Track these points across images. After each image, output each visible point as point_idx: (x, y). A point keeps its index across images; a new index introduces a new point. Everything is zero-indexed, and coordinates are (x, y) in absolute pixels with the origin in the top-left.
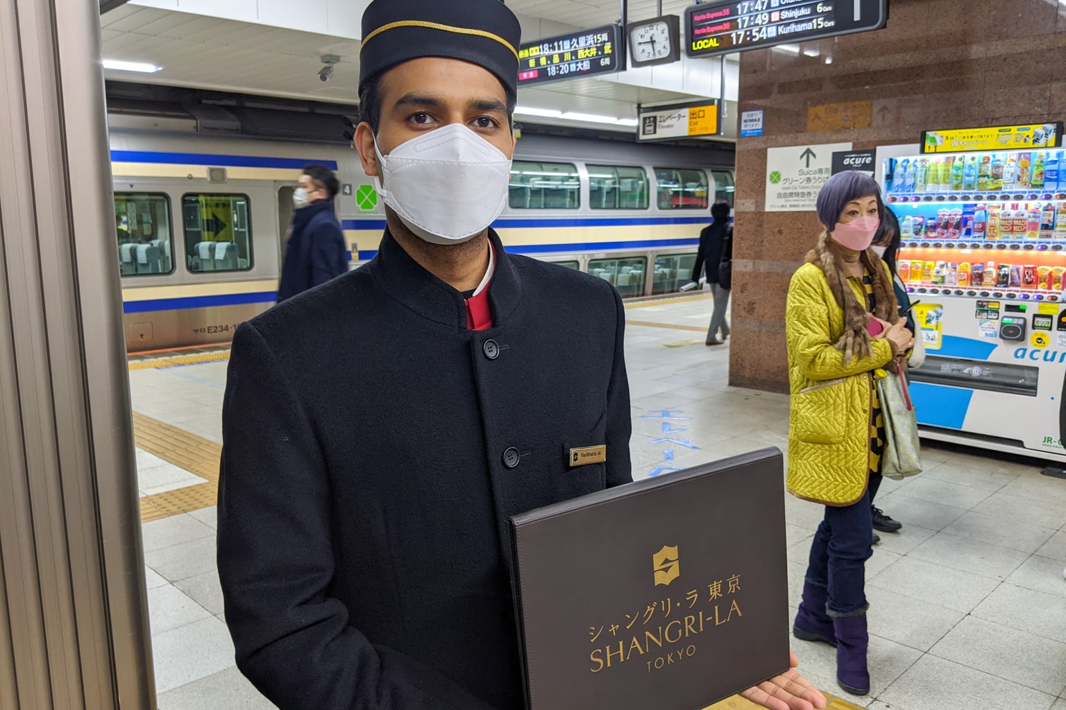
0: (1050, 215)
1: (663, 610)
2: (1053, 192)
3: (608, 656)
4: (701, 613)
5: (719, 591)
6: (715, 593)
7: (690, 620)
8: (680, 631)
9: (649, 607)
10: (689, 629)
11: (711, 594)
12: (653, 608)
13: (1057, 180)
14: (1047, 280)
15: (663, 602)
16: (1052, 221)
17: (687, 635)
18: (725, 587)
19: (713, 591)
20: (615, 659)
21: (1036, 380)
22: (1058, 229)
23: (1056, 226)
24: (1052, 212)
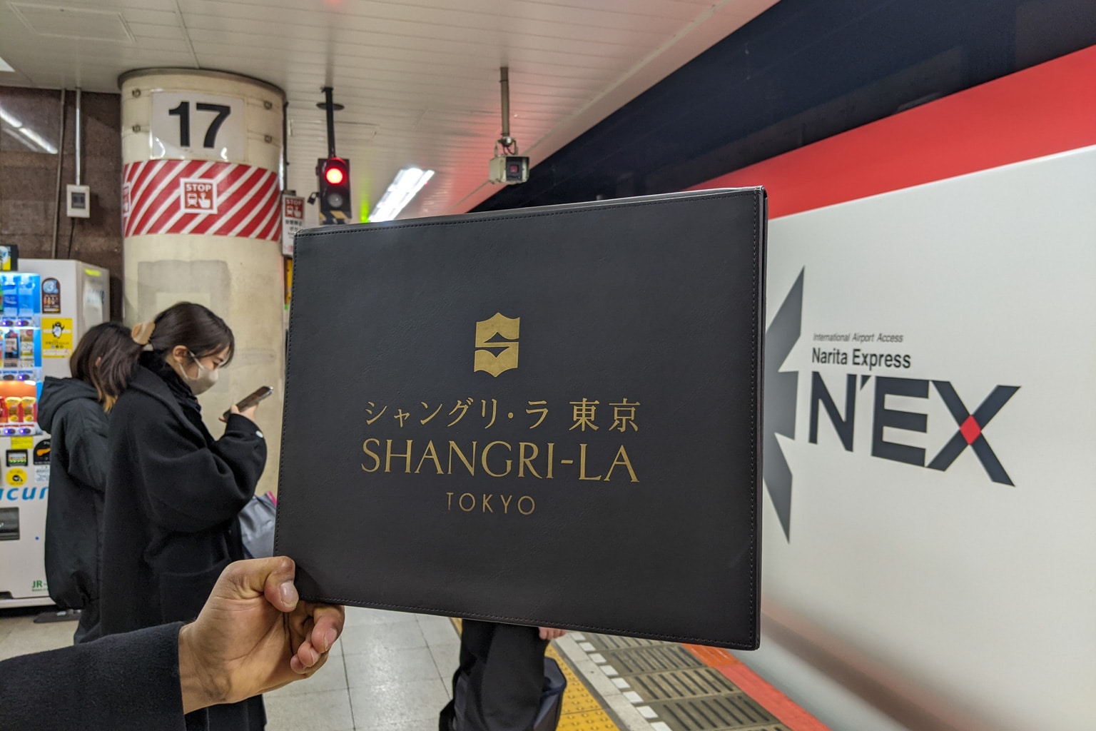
0: (13, 343)
1: (483, 414)
2: (14, 318)
3: (389, 455)
4: (551, 446)
5: (592, 418)
6: (583, 420)
7: (529, 452)
8: (509, 462)
9: (460, 402)
10: (525, 463)
11: (575, 418)
12: (466, 407)
13: (17, 306)
14: (18, 412)
15: (484, 402)
16: (15, 348)
17: (521, 474)
18: (604, 416)
19: (580, 415)
20: (398, 463)
21: (17, 522)
22: (23, 357)
23: (21, 354)
24: (15, 340)
